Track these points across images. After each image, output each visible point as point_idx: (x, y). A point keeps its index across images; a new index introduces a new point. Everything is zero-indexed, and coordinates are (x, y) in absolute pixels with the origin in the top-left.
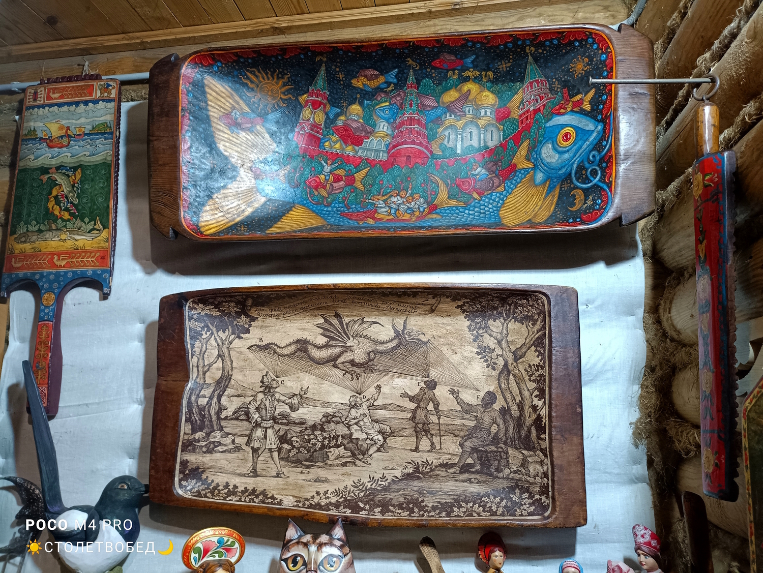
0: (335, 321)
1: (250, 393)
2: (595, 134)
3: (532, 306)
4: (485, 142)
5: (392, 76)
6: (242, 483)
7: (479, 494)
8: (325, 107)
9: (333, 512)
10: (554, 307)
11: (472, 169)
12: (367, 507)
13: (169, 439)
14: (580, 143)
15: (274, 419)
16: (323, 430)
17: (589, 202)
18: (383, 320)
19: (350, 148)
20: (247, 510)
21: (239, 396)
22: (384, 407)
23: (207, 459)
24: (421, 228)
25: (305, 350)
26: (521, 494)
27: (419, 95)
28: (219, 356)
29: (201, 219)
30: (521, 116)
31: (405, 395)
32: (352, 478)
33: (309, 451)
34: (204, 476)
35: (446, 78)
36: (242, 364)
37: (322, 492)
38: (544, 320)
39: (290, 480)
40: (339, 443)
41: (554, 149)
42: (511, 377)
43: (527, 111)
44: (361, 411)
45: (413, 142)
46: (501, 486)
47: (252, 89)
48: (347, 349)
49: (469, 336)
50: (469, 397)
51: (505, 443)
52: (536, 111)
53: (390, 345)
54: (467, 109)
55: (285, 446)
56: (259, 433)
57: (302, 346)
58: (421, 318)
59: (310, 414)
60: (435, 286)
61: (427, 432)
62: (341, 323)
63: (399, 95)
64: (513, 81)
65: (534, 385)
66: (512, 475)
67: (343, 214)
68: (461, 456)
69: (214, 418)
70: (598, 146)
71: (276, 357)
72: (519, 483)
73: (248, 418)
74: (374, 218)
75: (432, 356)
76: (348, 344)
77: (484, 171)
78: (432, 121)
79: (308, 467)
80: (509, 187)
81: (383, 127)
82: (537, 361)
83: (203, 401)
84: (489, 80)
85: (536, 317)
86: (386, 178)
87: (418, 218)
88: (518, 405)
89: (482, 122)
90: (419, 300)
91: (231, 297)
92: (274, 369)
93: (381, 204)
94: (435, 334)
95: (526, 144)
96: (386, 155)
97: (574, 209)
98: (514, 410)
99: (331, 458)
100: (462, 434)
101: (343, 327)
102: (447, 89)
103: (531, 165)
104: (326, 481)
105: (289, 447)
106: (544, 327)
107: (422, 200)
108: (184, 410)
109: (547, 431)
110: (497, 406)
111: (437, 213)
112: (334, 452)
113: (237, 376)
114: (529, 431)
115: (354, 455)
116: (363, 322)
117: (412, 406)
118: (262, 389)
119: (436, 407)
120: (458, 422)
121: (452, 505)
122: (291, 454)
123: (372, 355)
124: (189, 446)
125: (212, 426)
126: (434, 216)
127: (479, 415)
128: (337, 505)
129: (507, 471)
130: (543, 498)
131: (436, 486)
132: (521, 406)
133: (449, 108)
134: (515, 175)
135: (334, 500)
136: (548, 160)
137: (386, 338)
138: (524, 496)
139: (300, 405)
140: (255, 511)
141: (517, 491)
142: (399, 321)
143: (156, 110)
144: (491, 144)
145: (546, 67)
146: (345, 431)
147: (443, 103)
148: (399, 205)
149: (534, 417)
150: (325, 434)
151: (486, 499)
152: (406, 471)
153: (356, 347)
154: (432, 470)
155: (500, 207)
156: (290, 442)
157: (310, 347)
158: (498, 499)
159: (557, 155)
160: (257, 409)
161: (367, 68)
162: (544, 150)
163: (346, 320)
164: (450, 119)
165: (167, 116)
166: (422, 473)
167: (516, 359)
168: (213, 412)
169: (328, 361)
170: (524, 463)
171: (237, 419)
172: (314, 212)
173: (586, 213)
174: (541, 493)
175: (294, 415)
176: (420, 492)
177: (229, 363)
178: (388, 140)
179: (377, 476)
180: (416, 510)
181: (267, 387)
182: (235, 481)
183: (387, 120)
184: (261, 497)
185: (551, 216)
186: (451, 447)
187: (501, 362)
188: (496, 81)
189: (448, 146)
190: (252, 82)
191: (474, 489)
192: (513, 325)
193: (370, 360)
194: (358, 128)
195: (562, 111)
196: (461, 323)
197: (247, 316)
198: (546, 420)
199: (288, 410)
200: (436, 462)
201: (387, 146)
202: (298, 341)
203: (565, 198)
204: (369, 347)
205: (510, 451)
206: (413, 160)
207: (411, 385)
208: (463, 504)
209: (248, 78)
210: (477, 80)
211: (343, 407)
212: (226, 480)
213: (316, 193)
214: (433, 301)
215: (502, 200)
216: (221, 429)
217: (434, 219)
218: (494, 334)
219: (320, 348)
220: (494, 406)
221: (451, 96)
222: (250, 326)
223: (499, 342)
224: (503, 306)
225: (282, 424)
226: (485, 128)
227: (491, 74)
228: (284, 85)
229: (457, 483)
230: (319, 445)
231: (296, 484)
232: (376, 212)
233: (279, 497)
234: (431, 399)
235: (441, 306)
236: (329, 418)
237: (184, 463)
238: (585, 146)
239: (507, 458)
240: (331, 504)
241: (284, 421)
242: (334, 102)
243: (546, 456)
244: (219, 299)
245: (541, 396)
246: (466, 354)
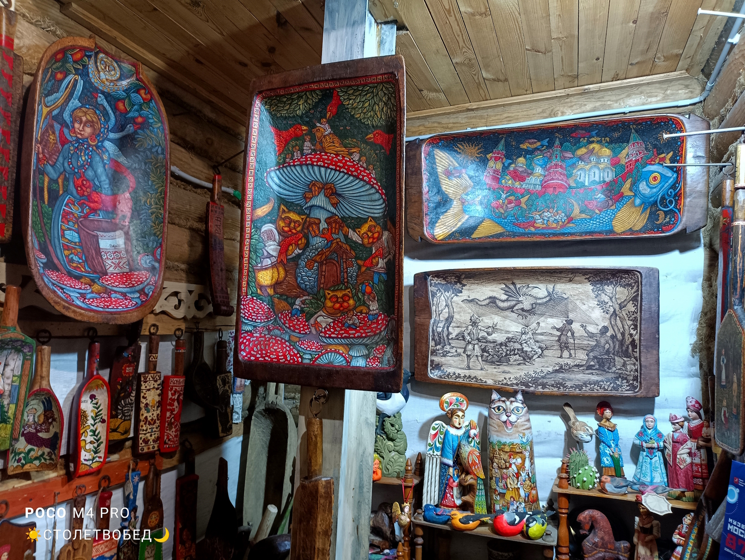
0: (512, 287)
1: (464, 325)
2: (672, 179)
3: (631, 278)
4: (603, 178)
5: (545, 142)
6: (462, 372)
7: (597, 381)
8: (502, 160)
9: (516, 387)
10: (644, 279)
11: (595, 195)
12: (534, 386)
13: (424, 349)
14: (663, 183)
15: (478, 339)
16: (506, 346)
17: (667, 220)
18: (541, 286)
19: (517, 183)
20: (468, 385)
21: (458, 327)
22: (542, 334)
23: (443, 360)
24: (564, 234)
25: (495, 303)
26: (622, 381)
27: (561, 151)
28: (446, 305)
29: (435, 231)
30: (627, 163)
31: (554, 328)
32: (524, 372)
33: (499, 357)
34: (442, 368)
35: (579, 142)
36: (459, 310)
37: (507, 378)
38: (638, 286)
39: (488, 372)
40: (516, 353)
41: (647, 185)
42: (618, 318)
43: (631, 161)
44: (528, 336)
45: (558, 179)
46: (610, 377)
47: (460, 153)
48: (519, 302)
49: (593, 295)
50: (592, 329)
51: (613, 354)
52: (637, 161)
53: (545, 300)
54: (592, 159)
55: (485, 354)
56: (470, 347)
57: (493, 300)
58: (563, 285)
59: (499, 337)
60: (573, 267)
61: (567, 348)
62: (515, 288)
63: (549, 152)
64: (623, 142)
65: (631, 322)
66: (617, 371)
67: (514, 224)
68: (587, 361)
69: (446, 338)
70: (673, 187)
71: (478, 306)
72: (621, 375)
73: (464, 339)
74: (534, 227)
75: (570, 306)
76: (520, 299)
77: (603, 196)
78: (569, 166)
79: (498, 365)
80: (619, 206)
81: (539, 170)
82: (633, 309)
83: (440, 330)
84: (607, 142)
85: (633, 285)
86: (540, 202)
87: (562, 227)
88: (621, 333)
89: (602, 166)
90: (563, 275)
91: (454, 274)
92: (477, 313)
93: (538, 217)
94: (572, 293)
95: (629, 180)
96: (540, 187)
97: (658, 223)
98: (619, 336)
99: (511, 361)
100: (588, 349)
101: (516, 290)
102: (580, 148)
103: (633, 194)
104: (509, 372)
105: (487, 355)
106: (638, 290)
107: (563, 214)
108: (431, 334)
109: (638, 347)
110: (609, 334)
111: (573, 223)
112: (512, 358)
113: (456, 316)
114: (628, 347)
115: (524, 359)
116: (528, 287)
117: (559, 333)
118: (471, 324)
119: (573, 334)
120: (586, 342)
121: (582, 386)
122: (489, 358)
123: (534, 306)
124: (434, 352)
125: (445, 343)
126: (571, 225)
127: (598, 339)
128: (517, 384)
129: (614, 369)
130: (635, 383)
131: (572, 376)
132: (623, 334)
133: (581, 158)
134: (622, 199)
135: (515, 382)
136: (643, 192)
137: (543, 296)
138: (624, 382)
139: (493, 332)
140: (473, 386)
141: (620, 379)
142: (550, 287)
143: (409, 171)
144: (607, 180)
145: (643, 135)
146: (520, 347)
147: (577, 155)
148: (549, 218)
149: (630, 340)
150: (507, 348)
151: (602, 383)
152: (555, 368)
153: (524, 301)
154: (570, 368)
155: (613, 219)
156: (488, 352)
157: (497, 301)
158: (608, 383)
159: (649, 189)
160: (469, 334)
161: (530, 139)
162: (641, 186)
163: (518, 286)
164: (581, 164)
165: (416, 175)
166: (564, 369)
167: (621, 308)
168: (445, 335)
169: (508, 309)
170: (624, 365)
171: (458, 339)
172: (496, 222)
173: (665, 226)
174: (633, 380)
175: (490, 338)
176: (563, 379)
177: (452, 309)
178: (542, 178)
179: (538, 371)
180: (561, 388)
181: (473, 322)
182: (458, 371)
183: (541, 166)
184: (474, 379)
185: (644, 226)
186: (581, 356)
187: (612, 310)
188: (611, 142)
189: (580, 181)
190: (460, 149)
191: (594, 378)
192: (619, 289)
193: (533, 308)
194: (523, 171)
195: (652, 162)
196: (588, 287)
197: (461, 283)
198: (637, 342)
199: (486, 335)
200: (572, 364)
201: (541, 181)
202: (490, 298)
203: (653, 216)
204: (533, 301)
205: (616, 358)
206: (558, 190)
207: (558, 322)
208: (588, 385)
209: (458, 147)
210: (599, 142)
211: (517, 334)
212: (453, 371)
213: (497, 211)
214: (572, 276)
215: (614, 214)
216: (450, 344)
217: (571, 228)
218: (608, 294)
219: (503, 301)
220: (607, 334)
221: (582, 151)
222: (462, 289)
223: (611, 299)
224: (613, 278)
225: (483, 342)
226: (604, 169)
227: (608, 139)
228: (479, 149)
229: (585, 375)
230: (504, 354)
231: (492, 374)
232: (535, 222)
233: (484, 380)
234: (570, 330)
235: (576, 278)
236: (509, 340)
237: (432, 361)
238: (666, 186)
239: (614, 362)
240: (514, 384)
241: (484, 341)
242: (508, 157)
243: (637, 360)
244: (446, 275)
245: (635, 328)
246: (590, 305)
